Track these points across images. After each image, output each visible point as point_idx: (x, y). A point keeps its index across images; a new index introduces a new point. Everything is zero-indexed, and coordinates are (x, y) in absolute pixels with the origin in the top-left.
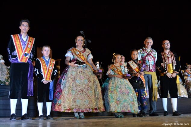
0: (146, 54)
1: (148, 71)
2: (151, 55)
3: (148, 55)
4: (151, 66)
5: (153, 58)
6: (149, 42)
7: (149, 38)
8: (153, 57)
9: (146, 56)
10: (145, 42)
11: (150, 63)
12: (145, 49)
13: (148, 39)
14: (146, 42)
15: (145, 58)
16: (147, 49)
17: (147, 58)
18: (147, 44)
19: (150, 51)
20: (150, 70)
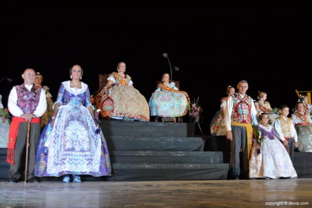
0: (239, 101)
1: (241, 123)
2: (246, 103)
3: (241, 102)
4: (244, 115)
5: (247, 106)
6: (244, 86)
7: (244, 81)
8: (247, 104)
9: (239, 103)
10: (238, 86)
11: (244, 113)
12: (237, 94)
13: (242, 82)
14: (240, 86)
15: (237, 106)
16: (240, 94)
17: (240, 106)
18: (241, 89)
19: (244, 97)
20: (244, 122)
